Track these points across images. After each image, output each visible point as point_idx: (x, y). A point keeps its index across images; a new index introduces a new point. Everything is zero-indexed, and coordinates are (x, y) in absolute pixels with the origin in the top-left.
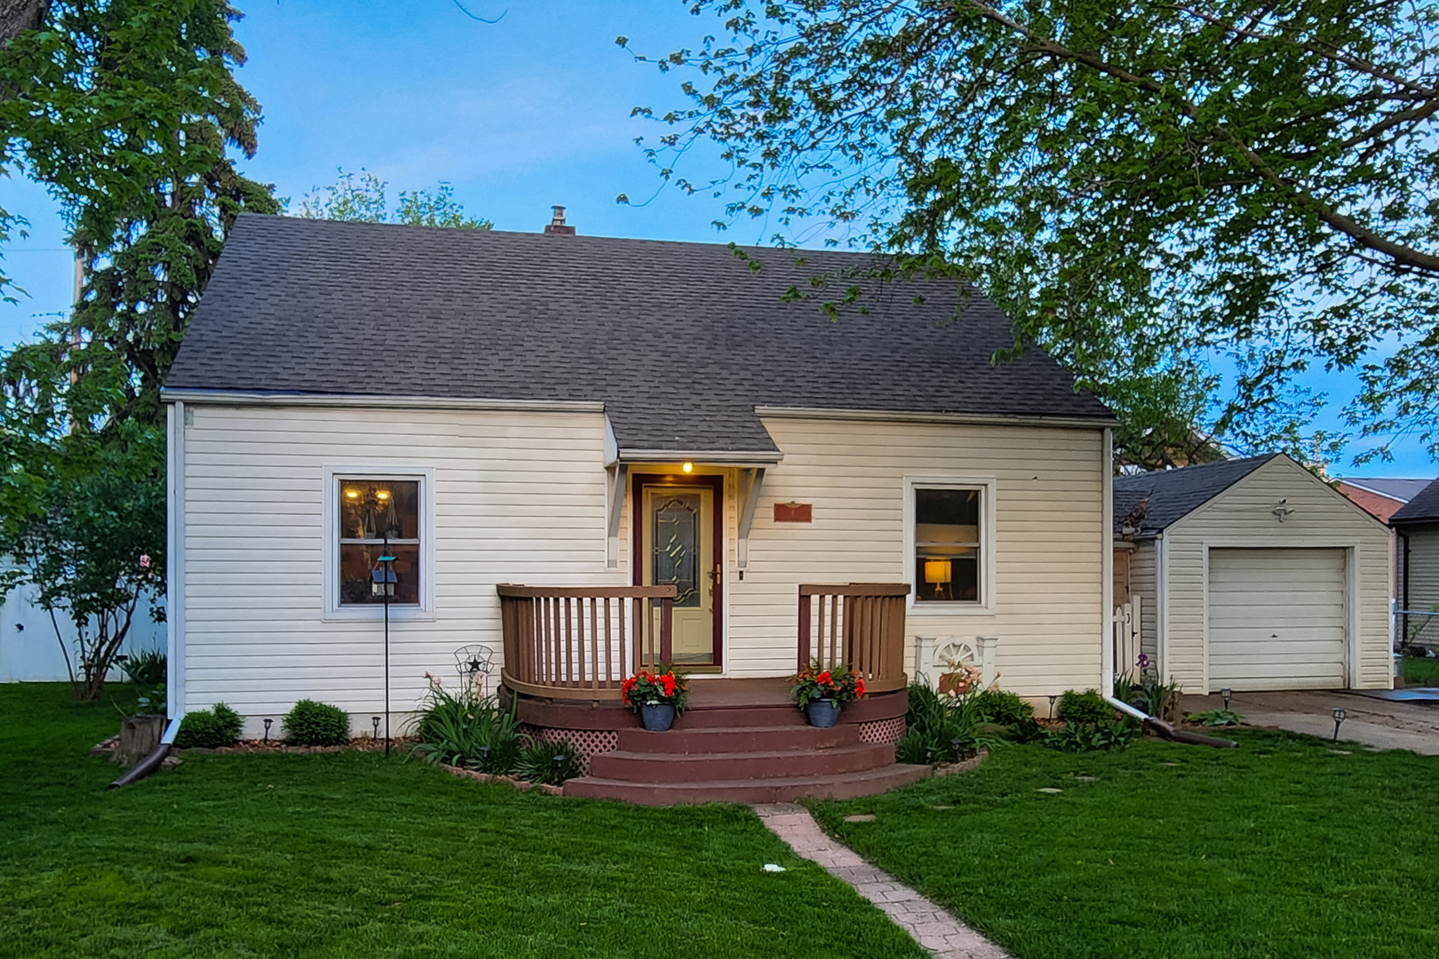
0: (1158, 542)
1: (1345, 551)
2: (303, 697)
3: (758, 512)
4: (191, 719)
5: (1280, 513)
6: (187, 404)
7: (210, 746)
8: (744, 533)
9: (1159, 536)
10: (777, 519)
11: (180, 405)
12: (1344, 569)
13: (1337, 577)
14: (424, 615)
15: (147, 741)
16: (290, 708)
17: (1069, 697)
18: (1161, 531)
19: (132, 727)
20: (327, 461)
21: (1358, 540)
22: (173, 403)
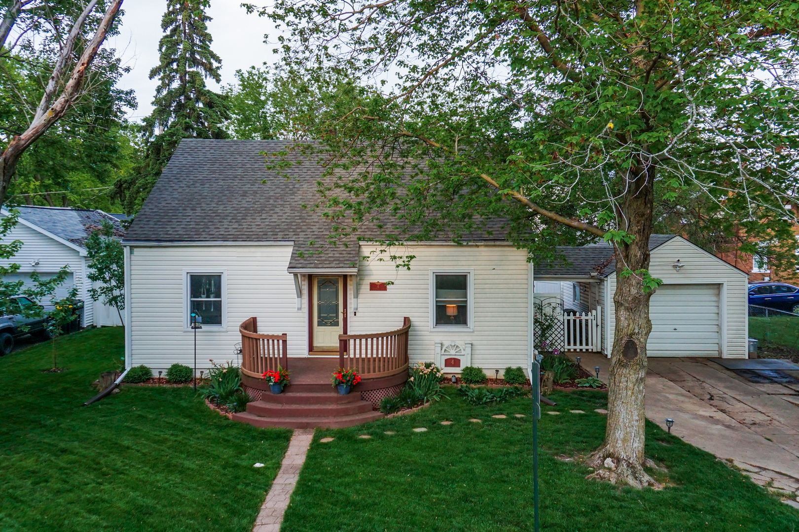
0: (605, 282)
1: (719, 286)
2: (175, 362)
3: (363, 287)
4: (133, 370)
5: (677, 266)
6: (131, 247)
7: (136, 383)
8: (356, 296)
9: (605, 279)
10: (371, 289)
11: (128, 247)
12: (718, 295)
13: (715, 299)
14: (221, 329)
15: (109, 382)
16: (169, 366)
17: (509, 371)
18: (607, 277)
19: (103, 377)
20: (184, 268)
21: (726, 280)
22: (125, 246)
